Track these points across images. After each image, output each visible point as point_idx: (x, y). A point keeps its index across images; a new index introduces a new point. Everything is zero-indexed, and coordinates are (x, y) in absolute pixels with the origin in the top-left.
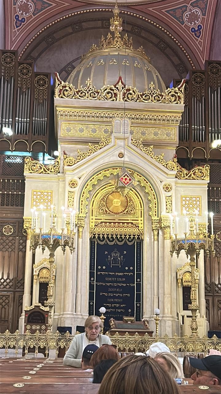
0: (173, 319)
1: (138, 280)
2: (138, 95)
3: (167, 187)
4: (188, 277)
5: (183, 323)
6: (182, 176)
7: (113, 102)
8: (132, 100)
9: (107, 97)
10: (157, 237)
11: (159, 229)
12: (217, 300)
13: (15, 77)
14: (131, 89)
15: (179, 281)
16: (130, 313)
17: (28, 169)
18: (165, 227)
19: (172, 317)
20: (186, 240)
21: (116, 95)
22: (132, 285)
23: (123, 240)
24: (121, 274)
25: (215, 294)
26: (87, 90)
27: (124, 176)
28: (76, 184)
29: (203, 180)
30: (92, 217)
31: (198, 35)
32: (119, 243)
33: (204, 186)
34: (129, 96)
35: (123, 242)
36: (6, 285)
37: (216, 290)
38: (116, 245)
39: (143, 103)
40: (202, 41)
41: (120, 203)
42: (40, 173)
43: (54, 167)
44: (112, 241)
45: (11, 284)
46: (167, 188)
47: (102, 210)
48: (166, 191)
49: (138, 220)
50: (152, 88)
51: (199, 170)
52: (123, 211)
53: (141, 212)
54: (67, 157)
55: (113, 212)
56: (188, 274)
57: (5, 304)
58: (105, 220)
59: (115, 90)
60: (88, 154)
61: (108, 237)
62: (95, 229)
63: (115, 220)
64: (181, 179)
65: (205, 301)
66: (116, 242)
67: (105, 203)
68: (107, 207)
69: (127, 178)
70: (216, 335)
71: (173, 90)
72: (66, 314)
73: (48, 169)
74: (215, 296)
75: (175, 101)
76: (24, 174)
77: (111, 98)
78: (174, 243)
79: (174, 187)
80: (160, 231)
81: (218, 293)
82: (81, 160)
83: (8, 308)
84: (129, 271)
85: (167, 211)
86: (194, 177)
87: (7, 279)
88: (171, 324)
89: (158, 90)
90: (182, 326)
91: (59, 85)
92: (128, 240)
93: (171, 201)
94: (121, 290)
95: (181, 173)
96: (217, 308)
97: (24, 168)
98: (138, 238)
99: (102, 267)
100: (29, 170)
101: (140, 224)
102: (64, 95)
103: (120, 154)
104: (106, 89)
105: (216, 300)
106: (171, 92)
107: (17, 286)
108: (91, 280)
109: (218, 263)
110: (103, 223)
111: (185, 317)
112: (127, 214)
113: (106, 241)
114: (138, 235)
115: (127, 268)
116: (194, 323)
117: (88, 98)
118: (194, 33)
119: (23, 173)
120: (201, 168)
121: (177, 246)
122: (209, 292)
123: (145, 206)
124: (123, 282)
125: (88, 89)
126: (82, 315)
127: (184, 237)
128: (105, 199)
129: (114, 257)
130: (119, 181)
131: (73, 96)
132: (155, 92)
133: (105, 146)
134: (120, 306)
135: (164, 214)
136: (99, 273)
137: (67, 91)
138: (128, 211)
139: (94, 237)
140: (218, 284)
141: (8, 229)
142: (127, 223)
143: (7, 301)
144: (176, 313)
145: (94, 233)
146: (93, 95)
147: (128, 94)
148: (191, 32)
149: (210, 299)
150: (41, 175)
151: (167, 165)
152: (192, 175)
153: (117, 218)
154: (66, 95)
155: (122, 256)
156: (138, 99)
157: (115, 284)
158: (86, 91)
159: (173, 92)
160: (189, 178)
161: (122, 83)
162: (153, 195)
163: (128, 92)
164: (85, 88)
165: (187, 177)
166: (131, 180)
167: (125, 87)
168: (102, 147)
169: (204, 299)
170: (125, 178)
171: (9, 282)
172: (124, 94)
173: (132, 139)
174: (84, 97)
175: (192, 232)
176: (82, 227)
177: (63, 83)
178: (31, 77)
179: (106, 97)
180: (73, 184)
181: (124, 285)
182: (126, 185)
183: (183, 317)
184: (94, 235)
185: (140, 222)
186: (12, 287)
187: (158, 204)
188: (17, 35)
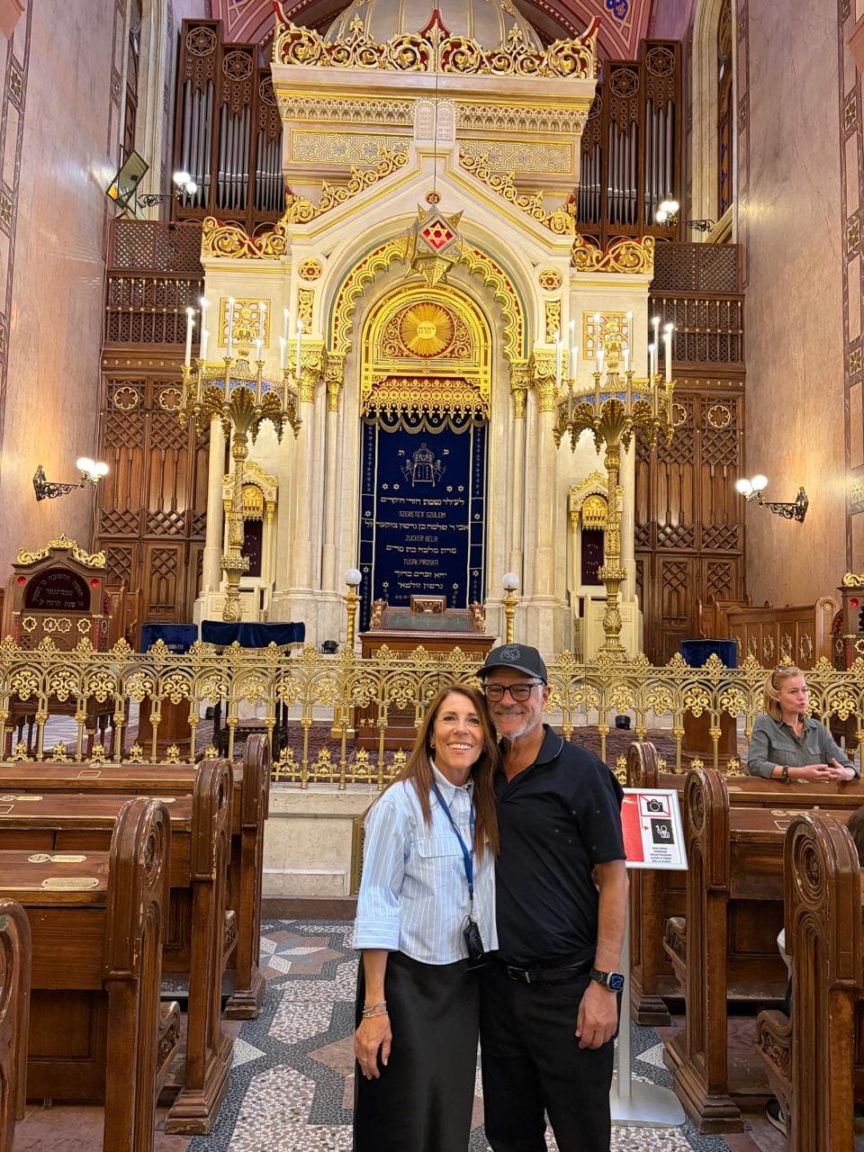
0: (558, 605)
1: (477, 516)
2: (481, 57)
3: (549, 279)
4: (595, 507)
5: (581, 614)
6: (588, 265)
7: (419, 73)
8: (464, 69)
9: (403, 60)
10: (522, 408)
11: (528, 387)
12: (661, 561)
13: (216, 81)
14: (462, 41)
15: (575, 516)
16: (456, 592)
17: (210, 246)
18: (543, 379)
19: (556, 600)
20: (598, 394)
21: (424, 56)
22: (461, 527)
23: (441, 422)
24: (436, 503)
25: (657, 549)
26: (352, 44)
27: (433, 226)
28: (319, 272)
29: (637, 273)
30: (367, 365)
31: (621, 14)
32: (432, 430)
33: (639, 289)
34: (459, 58)
35: (443, 426)
36: (170, 528)
37: (659, 541)
38: (425, 436)
39: (493, 76)
40: (630, 26)
41: (434, 332)
42: (240, 257)
43: (274, 240)
44: (415, 425)
45: (180, 524)
46: (550, 281)
47: (390, 348)
48: (546, 288)
49: (477, 373)
50: (515, 39)
51: (628, 248)
52: (443, 350)
53: (486, 353)
54: (294, 201)
55: (417, 354)
56: (596, 500)
57: (167, 569)
58: (399, 371)
59: (422, 45)
60: (349, 194)
61: (405, 415)
62: (372, 394)
63: (421, 371)
64: (583, 271)
65: (634, 563)
66: (424, 426)
67: (398, 332)
68: (403, 342)
69: (441, 230)
70: (717, 654)
71: (567, 43)
72: (294, 592)
73: (258, 245)
74: (658, 552)
75: (573, 71)
76: (202, 260)
77: (412, 63)
78: (564, 406)
79: (566, 280)
80: (529, 393)
81: (663, 545)
82: (330, 207)
83: (174, 578)
84: (455, 494)
85: (550, 338)
86: (617, 266)
87: (170, 514)
88: (552, 617)
89: (529, 44)
90: (578, 620)
91: (282, 31)
92: (454, 421)
93: (559, 314)
94: (436, 538)
95: (584, 256)
96: (661, 579)
97: (200, 245)
98: (478, 417)
99: (391, 486)
100: (214, 249)
101: (482, 381)
102: (295, 56)
103: (431, 195)
104: (401, 43)
105: (659, 562)
106: (562, 49)
107: (194, 529)
108: (366, 517)
109: (667, 476)
110: (394, 381)
111: (588, 603)
112: (451, 357)
113: (401, 425)
114: (477, 410)
115: (450, 489)
116: (613, 613)
117: (355, 63)
118: (612, 11)
119: (199, 257)
120: (634, 243)
121: (574, 412)
122: (644, 544)
123: (494, 338)
124: (441, 522)
125: (355, 41)
126: (336, 595)
127: (593, 386)
128: (399, 322)
129: (420, 464)
130: (419, 238)
131: (319, 59)
132: (522, 49)
133: (392, 172)
134: (433, 575)
135: (540, 345)
136: (383, 500)
137: (302, 45)
138: (453, 350)
139: (373, 415)
140: (665, 526)
141: (172, 397)
142: (450, 379)
143: (171, 563)
144: (565, 591)
145: (373, 405)
146: (369, 56)
147: (455, 55)
148: (606, 8)
149: (646, 560)
150: (243, 260)
151: (550, 220)
152: (612, 262)
153: (426, 368)
154: (300, 57)
155: (439, 461)
156: (479, 68)
157: (423, 526)
158: (350, 46)
159: (568, 49)
160: (604, 269)
161: (441, 26)
162: (514, 304)
163: (455, 50)
164: (349, 38)
165: (598, 267)
166: (451, 236)
167: (447, 35)
168: (384, 174)
169: (633, 560)
170: (436, 229)
171: (177, 521)
172: (446, 55)
173: (463, 154)
174: (345, 60)
175: (615, 376)
176: (338, 385)
177: (292, 26)
178: (251, 79)
179: (399, 61)
180: (311, 272)
181: (444, 527)
182: (438, 251)
183: (582, 601)
184: (371, 408)
185: (481, 376)
186: (182, 532)
187: (526, 328)
188: (237, 19)
